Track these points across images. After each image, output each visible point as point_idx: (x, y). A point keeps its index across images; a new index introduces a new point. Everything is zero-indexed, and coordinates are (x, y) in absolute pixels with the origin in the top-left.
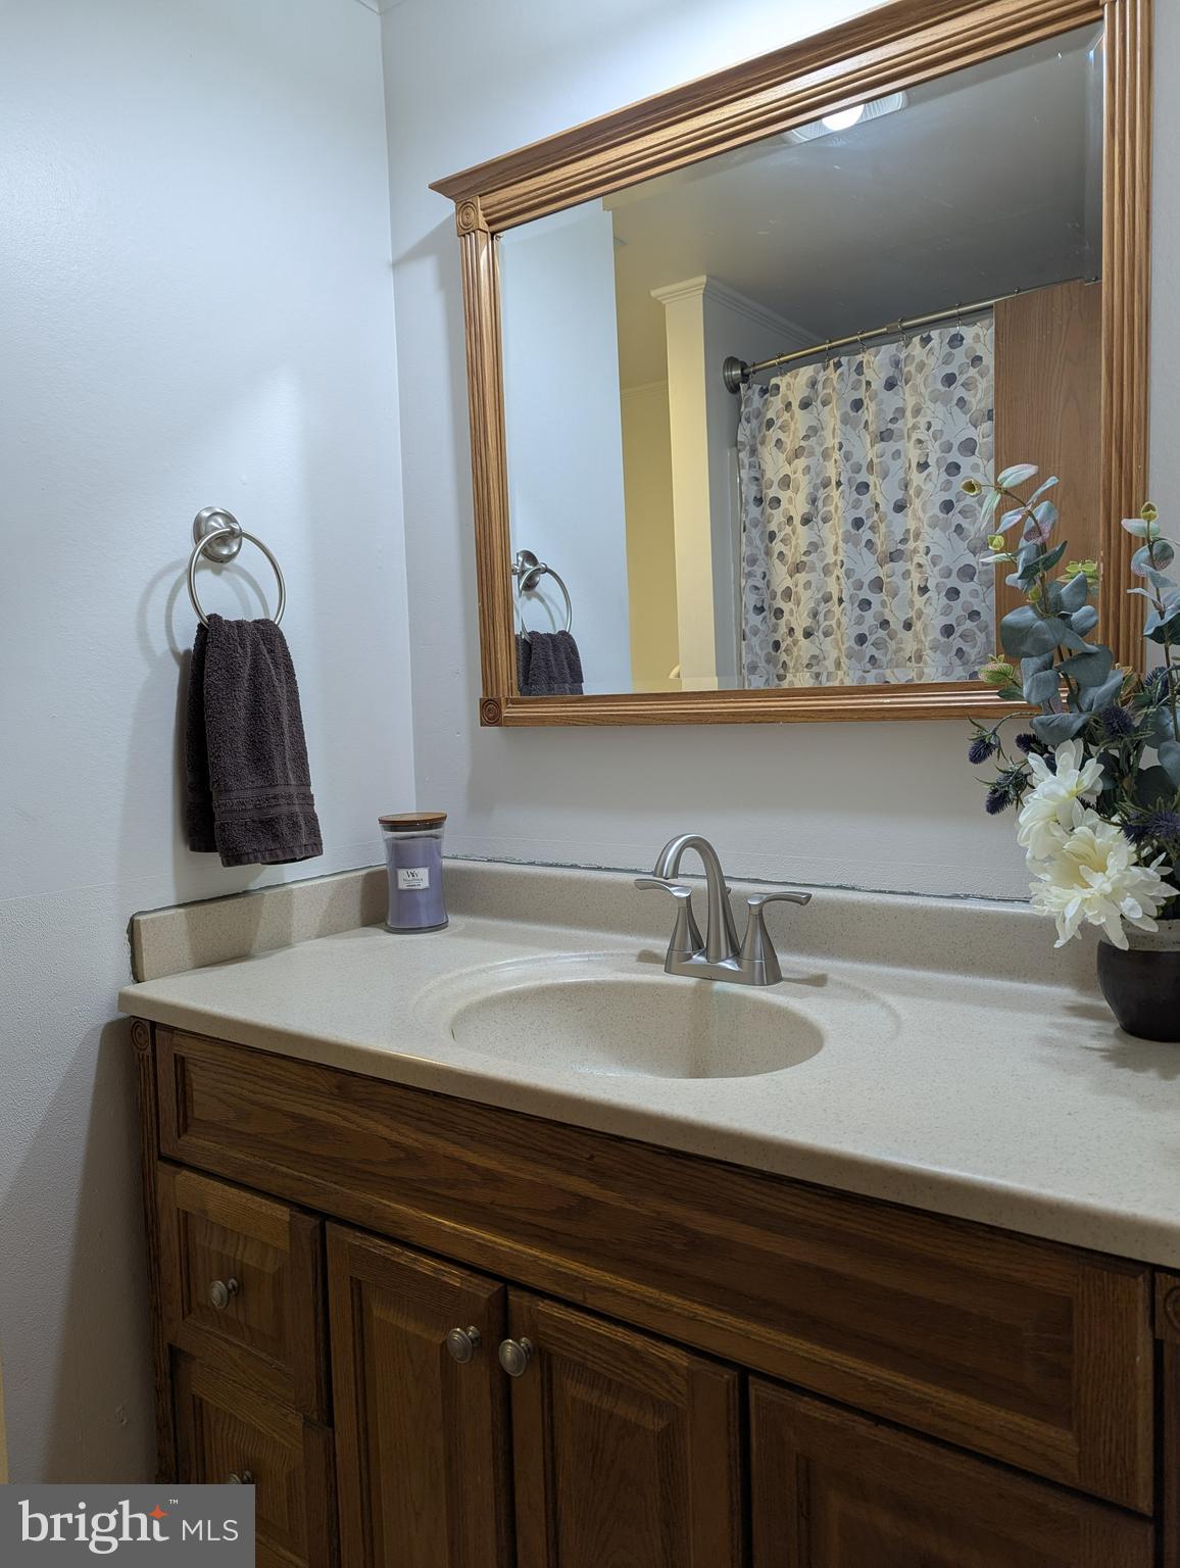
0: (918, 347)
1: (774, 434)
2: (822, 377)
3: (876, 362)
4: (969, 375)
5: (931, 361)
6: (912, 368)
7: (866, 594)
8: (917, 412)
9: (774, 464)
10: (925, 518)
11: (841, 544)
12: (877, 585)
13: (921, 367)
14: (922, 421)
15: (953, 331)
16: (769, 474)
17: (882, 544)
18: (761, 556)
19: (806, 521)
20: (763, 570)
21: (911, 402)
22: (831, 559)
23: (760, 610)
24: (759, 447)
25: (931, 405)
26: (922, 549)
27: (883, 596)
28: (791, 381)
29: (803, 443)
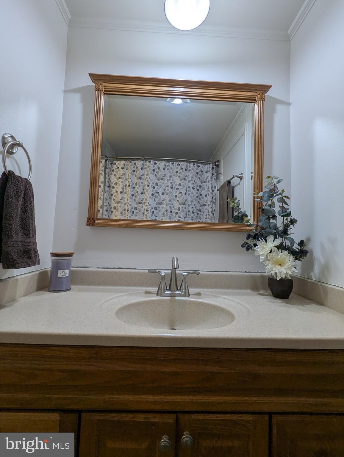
0: (148, 163)
1: (114, 173)
2: (126, 164)
3: (140, 163)
4: (157, 171)
5: (151, 166)
6: (147, 166)
7: (133, 210)
8: (147, 175)
9: (114, 180)
10: (148, 196)
11: (129, 199)
12: (136, 208)
13: (149, 167)
14: (149, 177)
15: (155, 161)
16: (112, 181)
17: (138, 200)
18: (108, 199)
19: (121, 193)
20: (109, 202)
21: (146, 173)
22: (126, 202)
23: (107, 211)
24: (110, 175)
25: (151, 175)
26: (147, 202)
27: (137, 211)
28: (119, 163)
29: (121, 176)
